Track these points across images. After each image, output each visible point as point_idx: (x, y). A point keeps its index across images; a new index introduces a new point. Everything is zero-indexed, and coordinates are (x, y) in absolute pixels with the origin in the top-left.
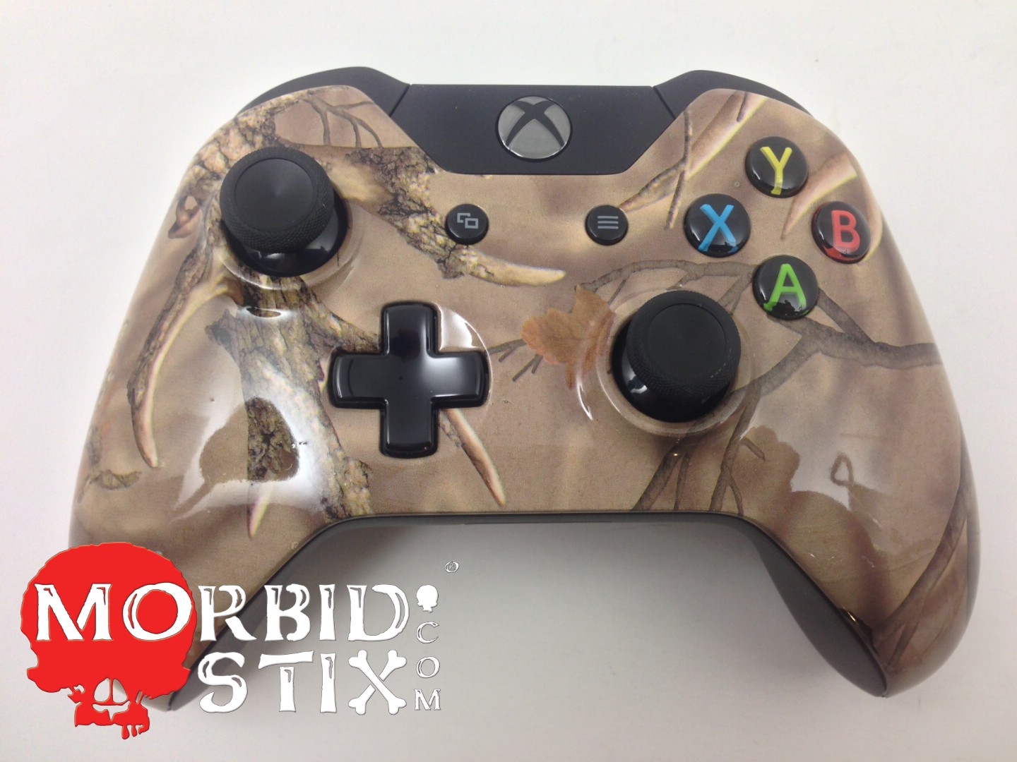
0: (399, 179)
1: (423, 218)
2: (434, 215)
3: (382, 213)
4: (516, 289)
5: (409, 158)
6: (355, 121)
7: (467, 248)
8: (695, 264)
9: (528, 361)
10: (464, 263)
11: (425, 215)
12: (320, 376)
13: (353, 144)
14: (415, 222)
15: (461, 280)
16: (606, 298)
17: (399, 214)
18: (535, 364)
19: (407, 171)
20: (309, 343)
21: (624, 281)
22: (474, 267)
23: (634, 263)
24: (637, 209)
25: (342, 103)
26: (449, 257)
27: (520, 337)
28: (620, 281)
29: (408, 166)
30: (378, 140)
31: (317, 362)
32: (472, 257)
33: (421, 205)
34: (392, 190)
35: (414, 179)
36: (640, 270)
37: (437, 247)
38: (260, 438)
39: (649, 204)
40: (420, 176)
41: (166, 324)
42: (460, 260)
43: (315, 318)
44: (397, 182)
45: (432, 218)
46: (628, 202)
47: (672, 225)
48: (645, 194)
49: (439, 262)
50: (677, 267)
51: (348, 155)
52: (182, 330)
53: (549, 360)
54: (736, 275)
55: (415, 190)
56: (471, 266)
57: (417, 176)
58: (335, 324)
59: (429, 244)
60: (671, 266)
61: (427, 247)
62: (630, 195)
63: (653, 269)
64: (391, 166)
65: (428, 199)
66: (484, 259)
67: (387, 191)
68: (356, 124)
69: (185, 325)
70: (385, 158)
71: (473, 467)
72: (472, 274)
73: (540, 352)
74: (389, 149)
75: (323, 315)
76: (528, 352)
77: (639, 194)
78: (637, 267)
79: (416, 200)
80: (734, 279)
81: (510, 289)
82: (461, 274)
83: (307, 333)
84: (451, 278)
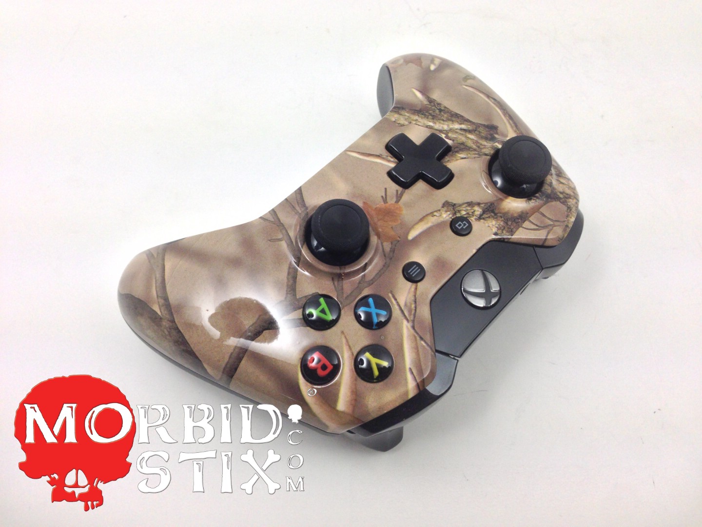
0: (501, 221)
1: (478, 215)
2: (475, 219)
3: (492, 204)
4: (419, 219)
5: (507, 232)
6: (540, 228)
7: (451, 218)
8: (366, 287)
9: (388, 199)
10: (446, 211)
11: (478, 216)
12: (447, 137)
13: (531, 219)
14: (478, 211)
15: (440, 205)
16: (385, 244)
17: (486, 209)
18: (385, 200)
19: (503, 226)
20: (463, 144)
21: (385, 256)
22: (441, 213)
23: (389, 266)
24: (410, 289)
25: (552, 231)
26: (453, 209)
27: (399, 203)
28: (387, 255)
29: (504, 228)
30: (525, 228)
31: (453, 141)
32: (446, 216)
33: (484, 219)
34: (499, 215)
35: (497, 225)
36: (384, 266)
37: (461, 209)
38: (443, 108)
39: (408, 296)
40: (496, 229)
41: (511, 122)
42: (449, 211)
43: (471, 153)
44: (501, 219)
45: (475, 217)
46: (416, 289)
47: (390, 295)
48: (413, 298)
49: (455, 204)
50: (372, 280)
51: (528, 214)
52: (504, 122)
53: (381, 204)
54: (346, 298)
55: (492, 222)
56: (443, 213)
57: (497, 228)
58: (462, 156)
59: (465, 207)
60: (374, 278)
61: (464, 206)
62: (418, 293)
63: (380, 271)
64: (510, 223)
65: (484, 223)
66: (441, 219)
67: (501, 213)
68: (539, 228)
69: (505, 124)
70: (515, 225)
71: (369, 153)
72: (439, 210)
73: (387, 205)
74: (517, 229)
75: (469, 155)
76: (391, 201)
77: (415, 296)
78: (386, 266)
79: (487, 219)
80: (345, 296)
81: (421, 217)
82: (443, 207)
83: (467, 146)
84: (445, 203)
